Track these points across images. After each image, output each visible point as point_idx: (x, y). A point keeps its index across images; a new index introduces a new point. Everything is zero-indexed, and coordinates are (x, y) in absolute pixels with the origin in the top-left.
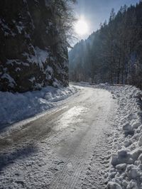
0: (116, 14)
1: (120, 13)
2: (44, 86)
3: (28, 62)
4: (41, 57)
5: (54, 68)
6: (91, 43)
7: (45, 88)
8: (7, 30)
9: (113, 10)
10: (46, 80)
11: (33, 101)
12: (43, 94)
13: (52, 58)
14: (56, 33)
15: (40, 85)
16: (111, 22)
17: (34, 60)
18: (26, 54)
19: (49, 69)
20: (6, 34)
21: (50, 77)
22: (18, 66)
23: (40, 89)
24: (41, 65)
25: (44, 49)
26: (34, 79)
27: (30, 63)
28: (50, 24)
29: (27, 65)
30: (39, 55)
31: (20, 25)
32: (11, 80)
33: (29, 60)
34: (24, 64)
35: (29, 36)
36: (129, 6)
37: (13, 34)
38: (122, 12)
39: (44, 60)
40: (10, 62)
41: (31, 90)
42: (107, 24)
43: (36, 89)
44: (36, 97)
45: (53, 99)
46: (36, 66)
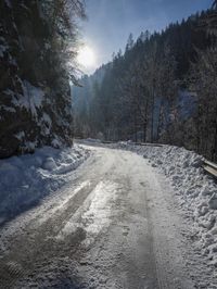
0: (135, 41)
1: (139, 40)
3: (13, 106)
4: (34, 99)
5: (52, 115)
7: (41, 150)
9: (131, 36)
10: (42, 137)
12: (40, 161)
13: (48, 100)
15: (32, 145)
16: (127, 52)
17: (22, 102)
18: (9, 92)
19: (46, 118)
21: (48, 131)
23: (32, 152)
24: (34, 111)
25: (37, 86)
26: (23, 134)
27: (17, 108)
29: (13, 110)
30: (30, 95)
33: (15, 101)
34: (7, 109)
35: (14, 63)
38: (144, 39)
39: (39, 104)
42: (123, 54)
43: (26, 152)
44: (33, 168)
45: (58, 168)
46: (25, 113)
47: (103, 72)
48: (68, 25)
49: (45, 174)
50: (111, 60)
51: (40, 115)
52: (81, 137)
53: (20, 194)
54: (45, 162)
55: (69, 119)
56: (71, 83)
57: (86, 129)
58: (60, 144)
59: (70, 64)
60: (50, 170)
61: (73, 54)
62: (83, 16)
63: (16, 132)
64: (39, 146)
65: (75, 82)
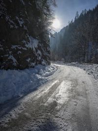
0: (79, 15)
1: (82, 14)
3: (26, 47)
4: (34, 44)
5: (42, 51)
7: (37, 66)
8: (12, 24)
9: (77, 12)
10: (37, 61)
11: (33, 77)
12: (37, 71)
13: (40, 45)
14: (44, 27)
15: (33, 64)
16: (76, 20)
17: (29, 46)
18: (24, 41)
19: (39, 52)
20: (12, 26)
21: (40, 58)
22: (19, 50)
24: (34, 49)
25: (35, 38)
26: (30, 59)
28: (40, 20)
29: (26, 49)
30: (32, 42)
31: (21, 21)
32: (14, 60)
33: (26, 45)
34: (23, 49)
35: (26, 29)
36: (88, 10)
37: (16, 27)
38: (84, 14)
39: (36, 46)
40: (14, 47)
42: (73, 21)
43: (31, 67)
44: (34, 74)
45: (45, 74)
46: (30, 50)
47: (64, 31)
48: (48, 10)
49: (39, 77)
50: (68, 25)
51: (37, 51)
52: (54, 61)
53: (29, 85)
54: (39, 71)
55: (49, 52)
56: (50, 36)
57: (56, 57)
58: (45, 64)
59: (49, 28)
61: (51, 23)
62: (55, 5)
63: (27, 58)
64: (36, 64)
65: (52, 36)
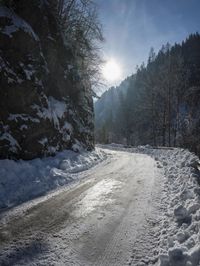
0: (157, 54)
1: (161, 53)
2: (60, 150)
3: (38, 117)
4: (57, 111)
5: (74, 125)
6: (125, 92)
7: (62, 154)
8: (11, 76)
9: (152, 50)
10: (63, 142)
11: (43, 173)
12: (58, 162)
13: (71, 112)
14: (78, 79)
15: (54, 149)
16: (150, 64)
17: (46, 114)
18: (36, 106)
19: (68, 126)
21: (68, 137)
22: (25, 122)
23: (53, 155)
24: (56, 121)
25: (61, 100)
26: (46, 140)
27: (41, 119)
28: (70, 67)
29: (37, 121)
30: (54, 108)
33: (40, 114)
34: (33, 120)
35: (40, 83)
36: (173, 45)
37: (19, 81)
38: (165, 51)
39: (61, 115)
40: (13, 117)
41: (40, 156)
42: (146, 66)
43: (49, 155)
44: (48, 167)
46: (49, 123)
49: (57, 173)
51: (62, 124)
54: (61, 163)
58: (80, 149)
60: (64, 169)
